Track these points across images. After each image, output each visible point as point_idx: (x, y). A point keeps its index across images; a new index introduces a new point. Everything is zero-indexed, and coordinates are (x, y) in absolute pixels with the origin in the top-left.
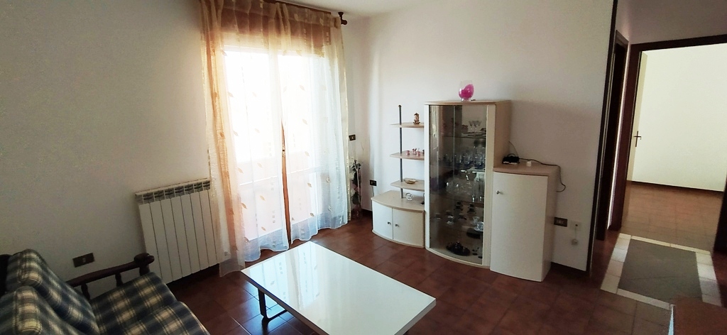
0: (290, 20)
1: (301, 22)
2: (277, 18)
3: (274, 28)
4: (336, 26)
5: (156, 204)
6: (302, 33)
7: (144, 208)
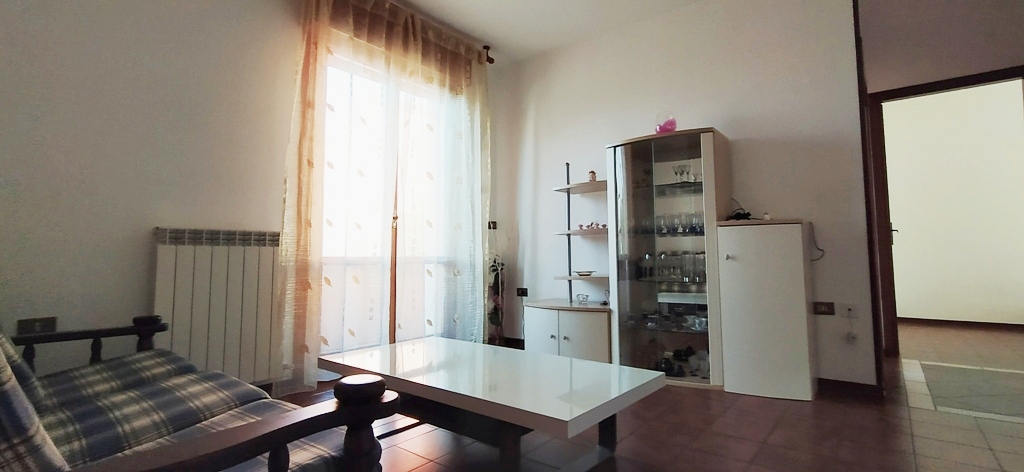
0: (422, 38)
1: (436, 45)
2: (406, 29)
3: (400, 42)
4: (480, 63)
5: (187, 250)
6: (436, 60)
7: (166, 252)
